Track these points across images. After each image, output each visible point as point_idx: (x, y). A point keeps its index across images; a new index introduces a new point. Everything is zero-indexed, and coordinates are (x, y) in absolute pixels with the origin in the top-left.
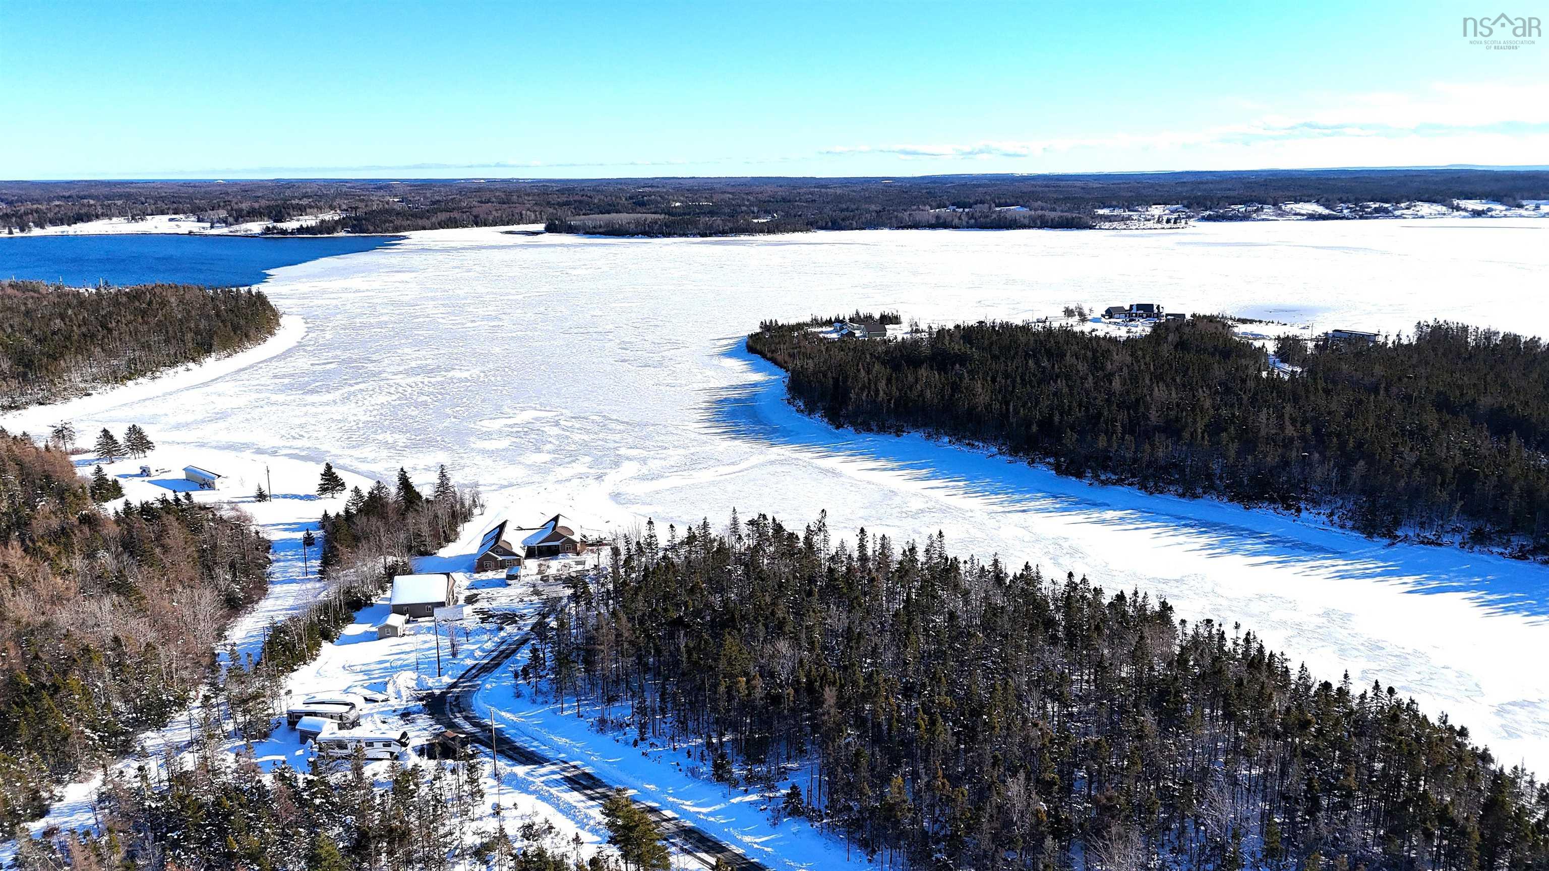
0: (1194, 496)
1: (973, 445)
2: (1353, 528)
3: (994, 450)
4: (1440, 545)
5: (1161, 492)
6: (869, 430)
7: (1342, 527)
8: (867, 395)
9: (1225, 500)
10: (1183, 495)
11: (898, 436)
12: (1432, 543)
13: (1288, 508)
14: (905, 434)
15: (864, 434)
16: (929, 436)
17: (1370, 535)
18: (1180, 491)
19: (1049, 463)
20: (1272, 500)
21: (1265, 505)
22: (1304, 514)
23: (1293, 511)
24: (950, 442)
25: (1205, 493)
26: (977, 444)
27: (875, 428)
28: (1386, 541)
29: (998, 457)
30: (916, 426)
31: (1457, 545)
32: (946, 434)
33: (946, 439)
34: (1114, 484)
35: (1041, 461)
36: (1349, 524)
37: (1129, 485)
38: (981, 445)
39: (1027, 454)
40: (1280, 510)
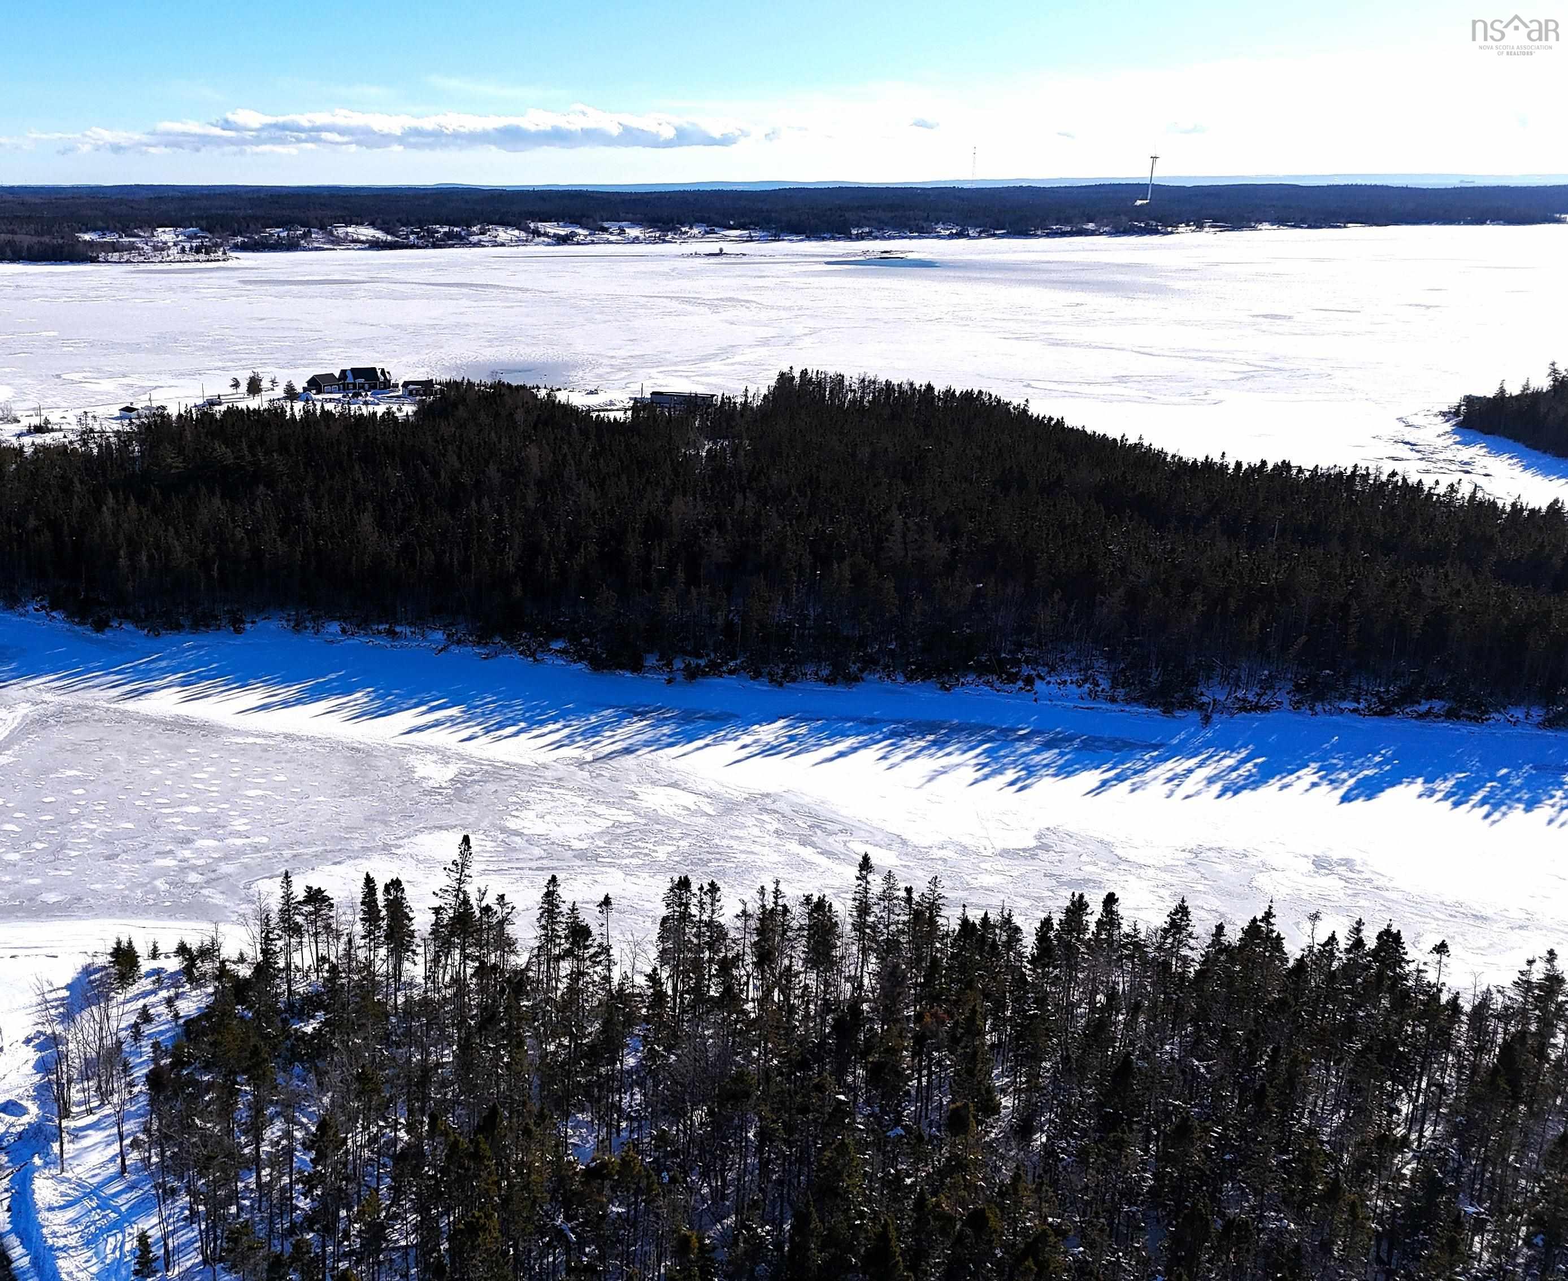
0: (852, 679)
1: (395, 633)
2: (1130, 700)
3: (439, 636)
4: (1265, 709)
5: (794, 680)
6: (177, 627)
7: (1113, 700)
8: (150, 558)
9: (901, 679)
10: (830, 681)
11: (238, 631)
12: (1256, 707)
13: (1012, 679)
14: (248, 626)
15: (169, 637)
16: (298, 626)
17: (1168, 709)
18: (825, 673)
19: (564, 652)
20: (982, 670)
21: (969, 679)
22: (1039, 685)
23: (1020, 684)
24: (344, 631)
25: (862, 670)
26: (398, 629)
27: (187, 623)
28: (1195, 716)
29: (455, 649)
30: (262, 608)
31: (1286, 705)
32: (333, 619)
33: (334, 627)
34: (705, 674)
35: (544, 647)
36: (1120, 693)
37: (731, 672)
38: (408, 630)
39: (510, 638)
40: (997, 684)
